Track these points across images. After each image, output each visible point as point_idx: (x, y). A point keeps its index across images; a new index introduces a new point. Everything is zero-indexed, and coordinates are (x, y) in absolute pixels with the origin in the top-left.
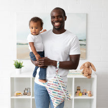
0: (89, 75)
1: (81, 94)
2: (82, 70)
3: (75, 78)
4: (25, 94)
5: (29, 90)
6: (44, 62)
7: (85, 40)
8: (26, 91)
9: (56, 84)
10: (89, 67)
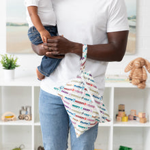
0: (141, 82)
1: (126, 118)
2: (129, 73)
3: (115, 89)
4: (21, 118)
5: (28, 110)
6: (57, 47)
7: (135, 18)
8: (24, 113)
9: (80, 90)
10: (141, 68)
